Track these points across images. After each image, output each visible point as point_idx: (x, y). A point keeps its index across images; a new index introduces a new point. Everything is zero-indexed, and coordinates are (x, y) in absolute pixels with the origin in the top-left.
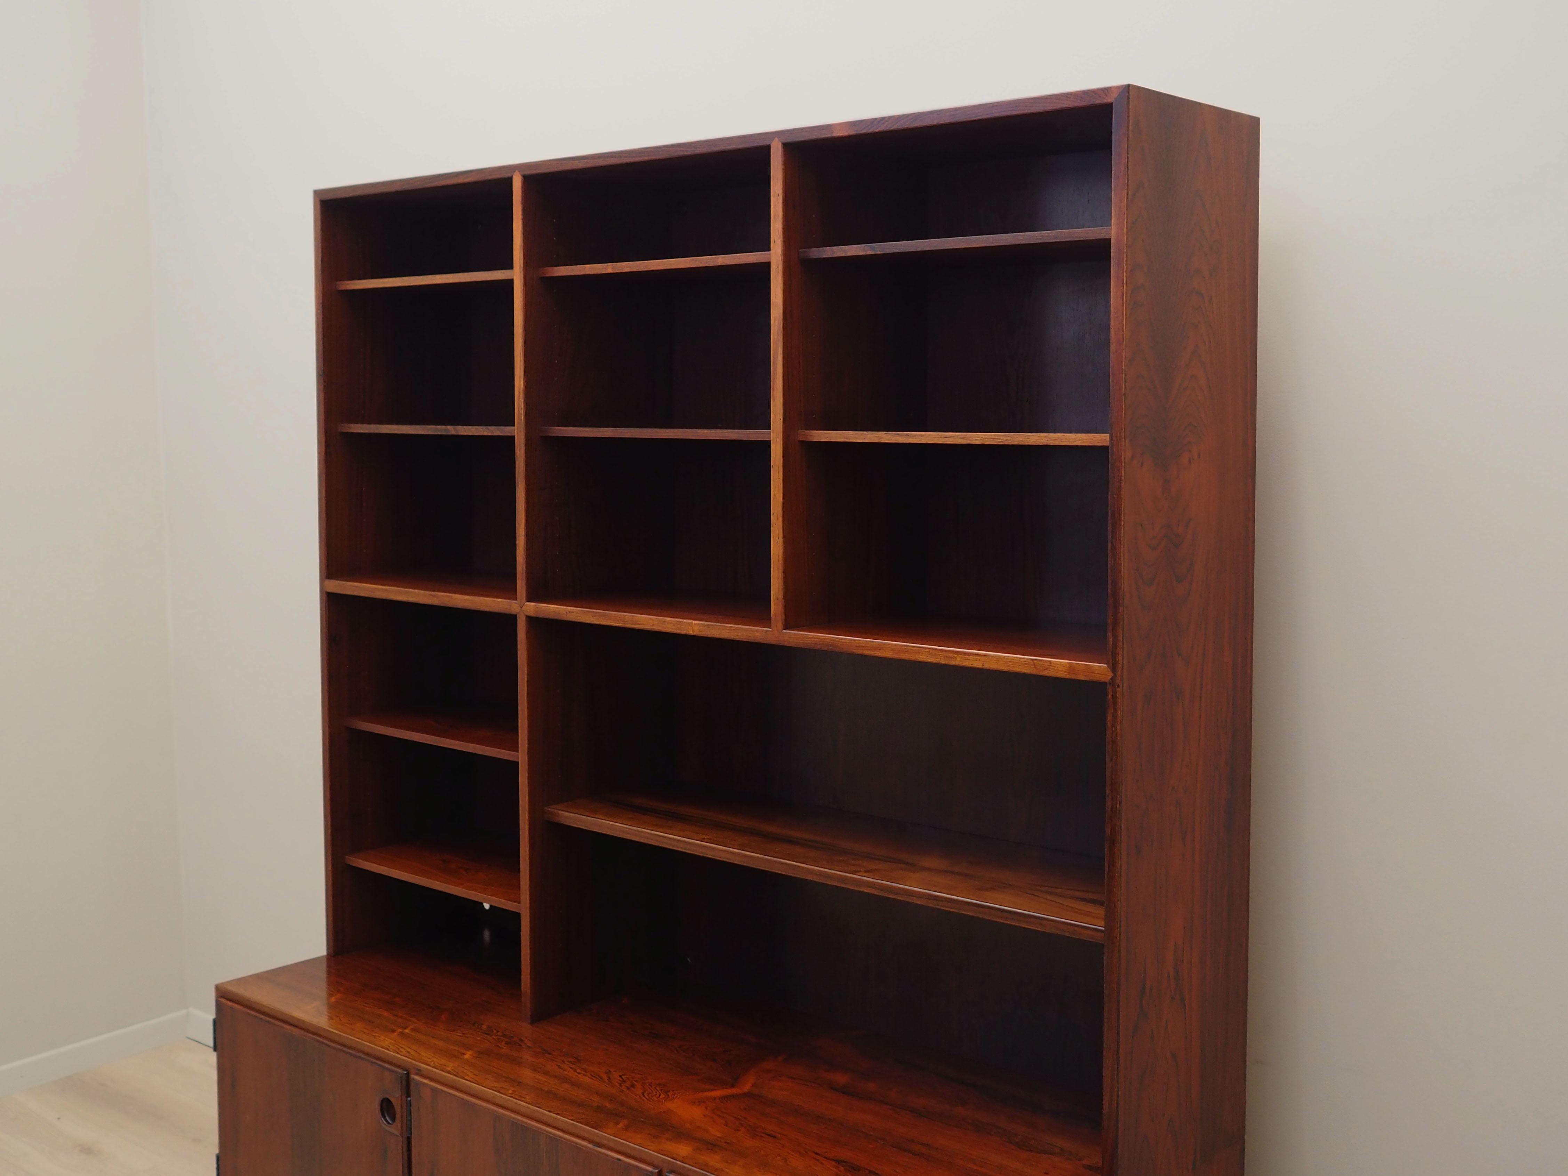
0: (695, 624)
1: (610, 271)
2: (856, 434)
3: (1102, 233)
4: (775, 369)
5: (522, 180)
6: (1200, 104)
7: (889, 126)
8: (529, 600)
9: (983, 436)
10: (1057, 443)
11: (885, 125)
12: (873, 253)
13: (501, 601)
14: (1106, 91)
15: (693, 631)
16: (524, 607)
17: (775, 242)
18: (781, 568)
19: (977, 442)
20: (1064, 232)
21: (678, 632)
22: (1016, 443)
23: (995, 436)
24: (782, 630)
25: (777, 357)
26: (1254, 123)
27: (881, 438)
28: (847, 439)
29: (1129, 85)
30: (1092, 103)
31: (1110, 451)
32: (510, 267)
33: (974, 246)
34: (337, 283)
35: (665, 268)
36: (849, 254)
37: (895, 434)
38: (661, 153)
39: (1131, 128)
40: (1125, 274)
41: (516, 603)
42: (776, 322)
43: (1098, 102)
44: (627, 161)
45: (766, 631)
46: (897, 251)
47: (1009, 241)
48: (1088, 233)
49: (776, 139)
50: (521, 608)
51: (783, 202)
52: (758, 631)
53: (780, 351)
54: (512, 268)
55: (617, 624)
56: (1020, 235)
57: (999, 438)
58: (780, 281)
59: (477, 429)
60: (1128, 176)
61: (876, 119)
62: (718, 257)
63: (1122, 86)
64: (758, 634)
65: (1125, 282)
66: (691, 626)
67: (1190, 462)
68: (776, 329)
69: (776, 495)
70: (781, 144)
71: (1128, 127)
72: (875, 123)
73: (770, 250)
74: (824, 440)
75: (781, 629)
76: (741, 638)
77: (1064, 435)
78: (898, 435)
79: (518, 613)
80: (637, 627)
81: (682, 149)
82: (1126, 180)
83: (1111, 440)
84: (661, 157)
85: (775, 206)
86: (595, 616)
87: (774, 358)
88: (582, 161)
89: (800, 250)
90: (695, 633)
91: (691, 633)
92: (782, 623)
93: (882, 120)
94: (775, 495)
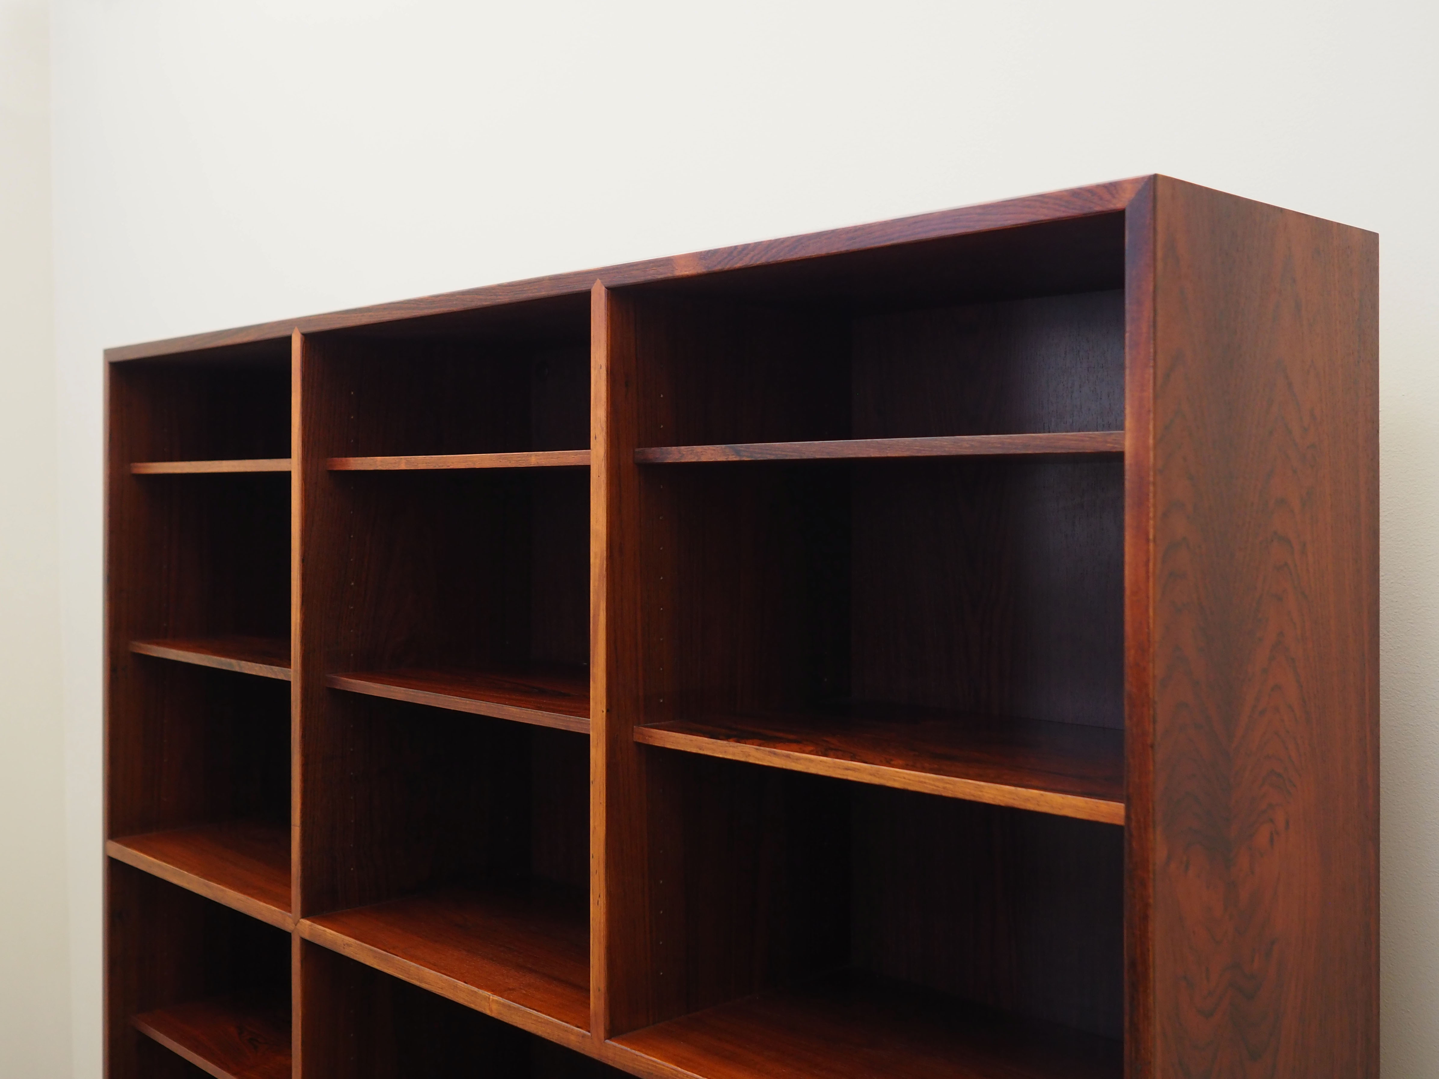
0: (493, 1000)
1: (403, 467)
2: (713, 743)
3: (1107, 442)
4: (596, 632)
5: (302, 340)
6: (1282, 210)
7: (755, 258)
8: (304, 916)
9: (906, 776)
10: (1031, 806)
11: (750, 256)
12: (737, 459)
13: (275, 910)
14: (1113, 188)
15: (491, 1010)
16: (299, 925)
17: (596, 437)
18: (603, 942)
19: (897, 785)
20: (1040, 438)
21: (472, 1006)
22: (960, 796)
23: (925, 778)
24: (605, 1039)
25: (599, 615)
26: (1370, 240)
27: (749, 755)
28: (700, 749)
29: (1155, 177)
30: (1086, 211)
31: (1126, 834)
32: (288, 455)
33: (889, 455)
34: (132, 464)
35: (468, 467)
36: (704, 459)
37: (770, 752)
38: (455, 303)
39: (1160, 254)
40: (1151, 522)
41: (290, 917)
42: (598, 561)
43: (1098, 209)
44: (415, 314)
45: (584, 1036)
46: (772, 457)
47: (947, 449)
48: (1083, 441)
49: (599, 281)
50: (296, 925)
51: (607, 378)
52: (572, 1032)
53: (603, 605)
54: (290, 457)
55: (400, 977)
56: (964, 440)
57: (931, 782)
58: (603, 498)
59: (261, 667)
60: (1155, 340)
61: (736, 247)
62: (531, 455)
63: (1143, 178)
64: (573, 1038)
65: (1151, 537)
66: (488, 1003)
67: (1272, 841)
68: (597, 570)
69: (597, 828)
70: (604, 288)
71: (1155, 253)
72: (735, 254)
73: (590, 449)
74: (668, 746)
75: (603, 1038)
76: (551, 1037)
77: (1042, 795)
78: (775, 754)
79: (293, 931)
80: (424, 986)
81: (481, 297)
82: (1152, 350)
83: (1128, 817)
84: (454, 309)
85: (596, 382)
86: (375, 957)
87: (594, 616)
88: (365, 314)
89: (637, 450)
90: (493, 1015)
91: (488, 1012)
92: (605, 1028)
93: (745, 249)
94: (595, 828)
